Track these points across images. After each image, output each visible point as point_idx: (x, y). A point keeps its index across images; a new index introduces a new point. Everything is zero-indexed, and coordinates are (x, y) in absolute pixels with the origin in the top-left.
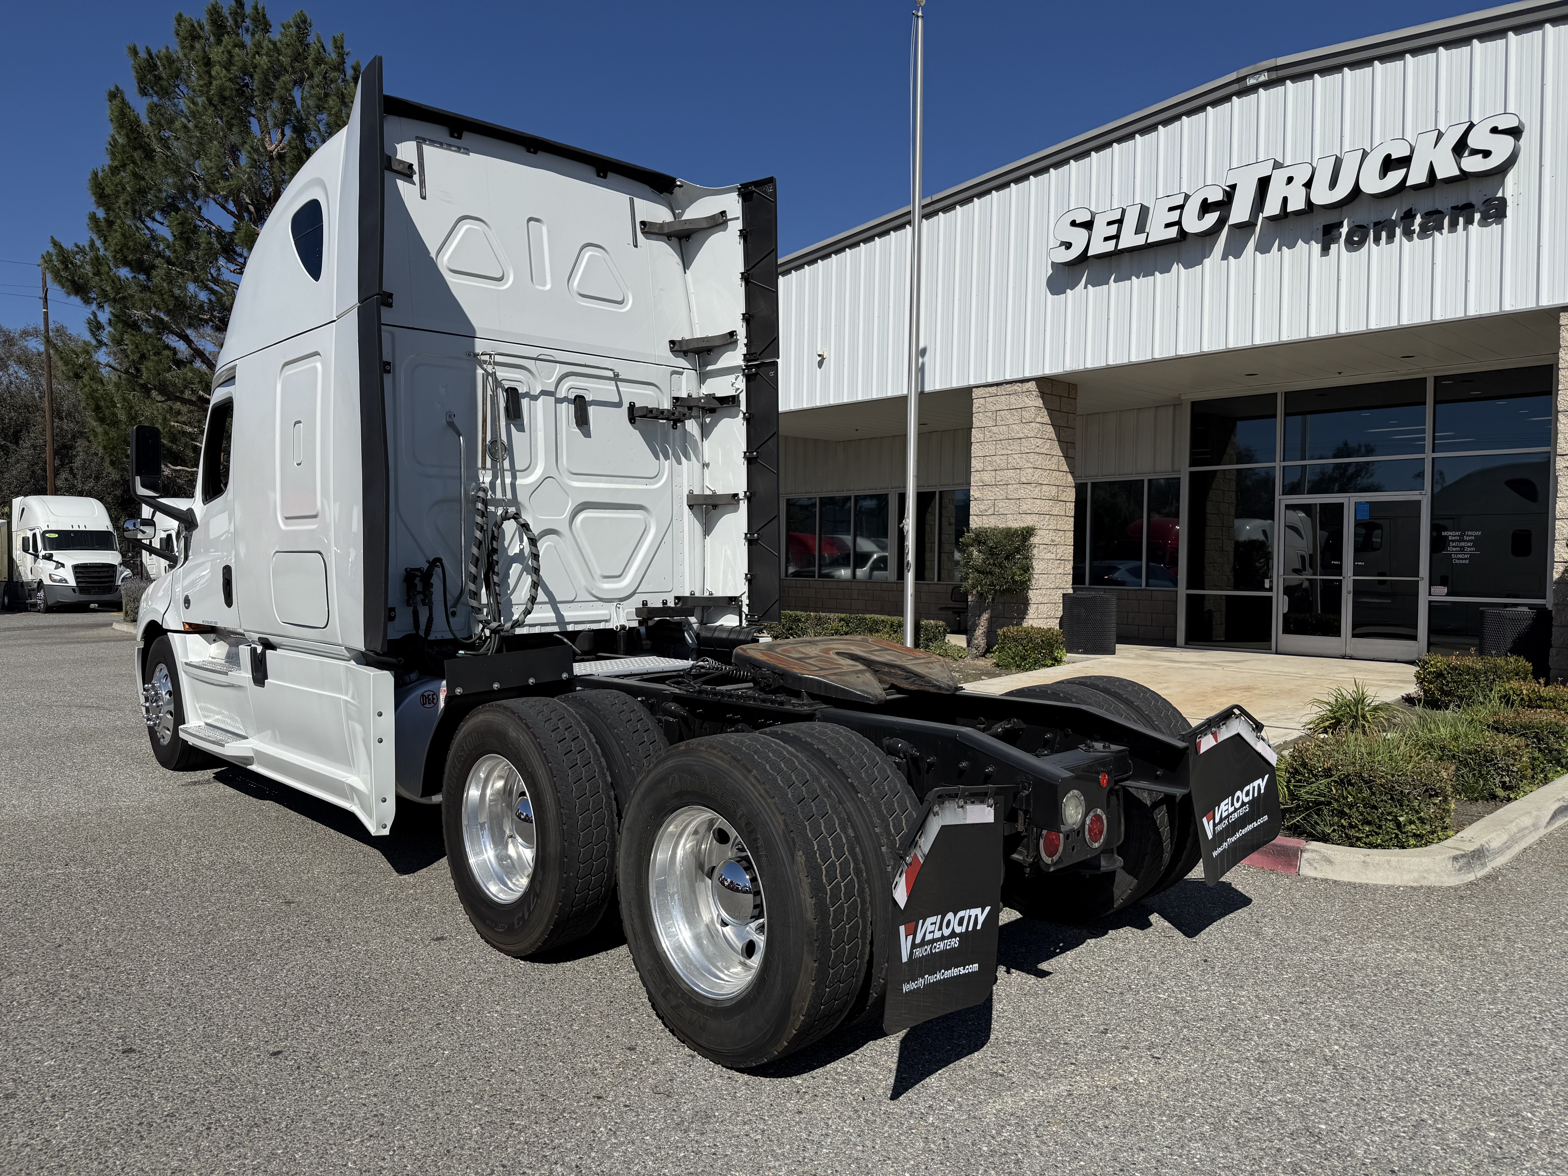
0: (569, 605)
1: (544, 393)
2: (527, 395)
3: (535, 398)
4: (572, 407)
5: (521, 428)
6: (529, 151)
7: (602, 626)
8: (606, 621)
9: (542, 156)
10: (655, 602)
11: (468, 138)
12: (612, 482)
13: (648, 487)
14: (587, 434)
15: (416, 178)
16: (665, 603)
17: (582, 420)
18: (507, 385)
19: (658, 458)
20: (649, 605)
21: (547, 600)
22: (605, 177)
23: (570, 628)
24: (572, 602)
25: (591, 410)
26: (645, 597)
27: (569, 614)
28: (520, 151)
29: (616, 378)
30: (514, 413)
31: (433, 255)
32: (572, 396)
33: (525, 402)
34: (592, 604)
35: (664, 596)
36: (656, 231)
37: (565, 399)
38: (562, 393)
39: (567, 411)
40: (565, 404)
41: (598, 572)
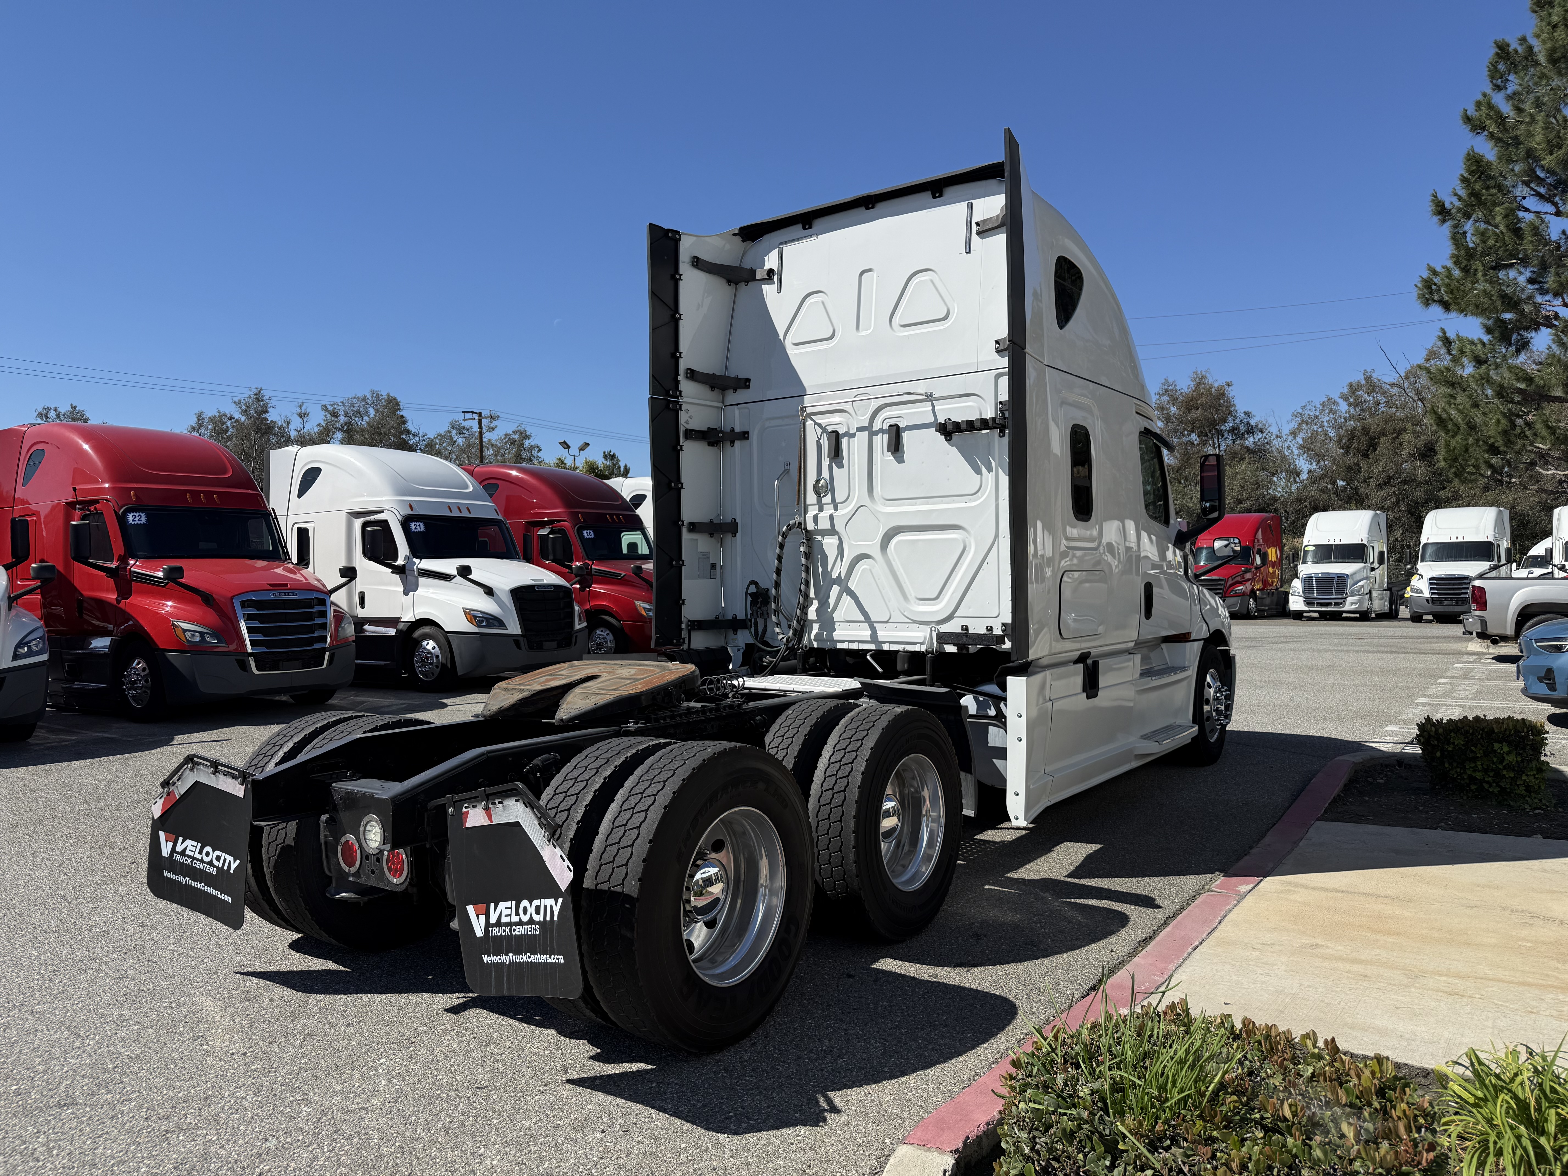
0: (885, 625)
1: (860, 429)
2: (847, 434)
3: (853, 436)
4: (886, 436)
5: (840, 466)
6: (867, 208)
7: (917, 648)
8: (921, 644)
9: (881, 207)
10: (978, 628)
11: (818, 224)
12: (927, 504)
13: (969, 505)
14: (900, 460)
15: (776, 278)
16: (990, 629)
17: (896, 446)
18: (830, 429)
19: (978, 471)
20: (971, 631)
21: (862, 619)
22: (941, 196)
23: (886, 647)
24: (887, 622)
25: (906, 436)
26: (965, 622)
27: (883, 634)
28: (861, 212)
29: (930, 398)
30: (836, 453)
31: (782, 337)
32: (886, 427)
33: (844, 441)
34: (907, 625)
35: (989, 622)
36: (991, 226)
37: (881, 431)
38: (877, 426)
39: (881, 442)
40: (881, 435)
41: (912, 593)
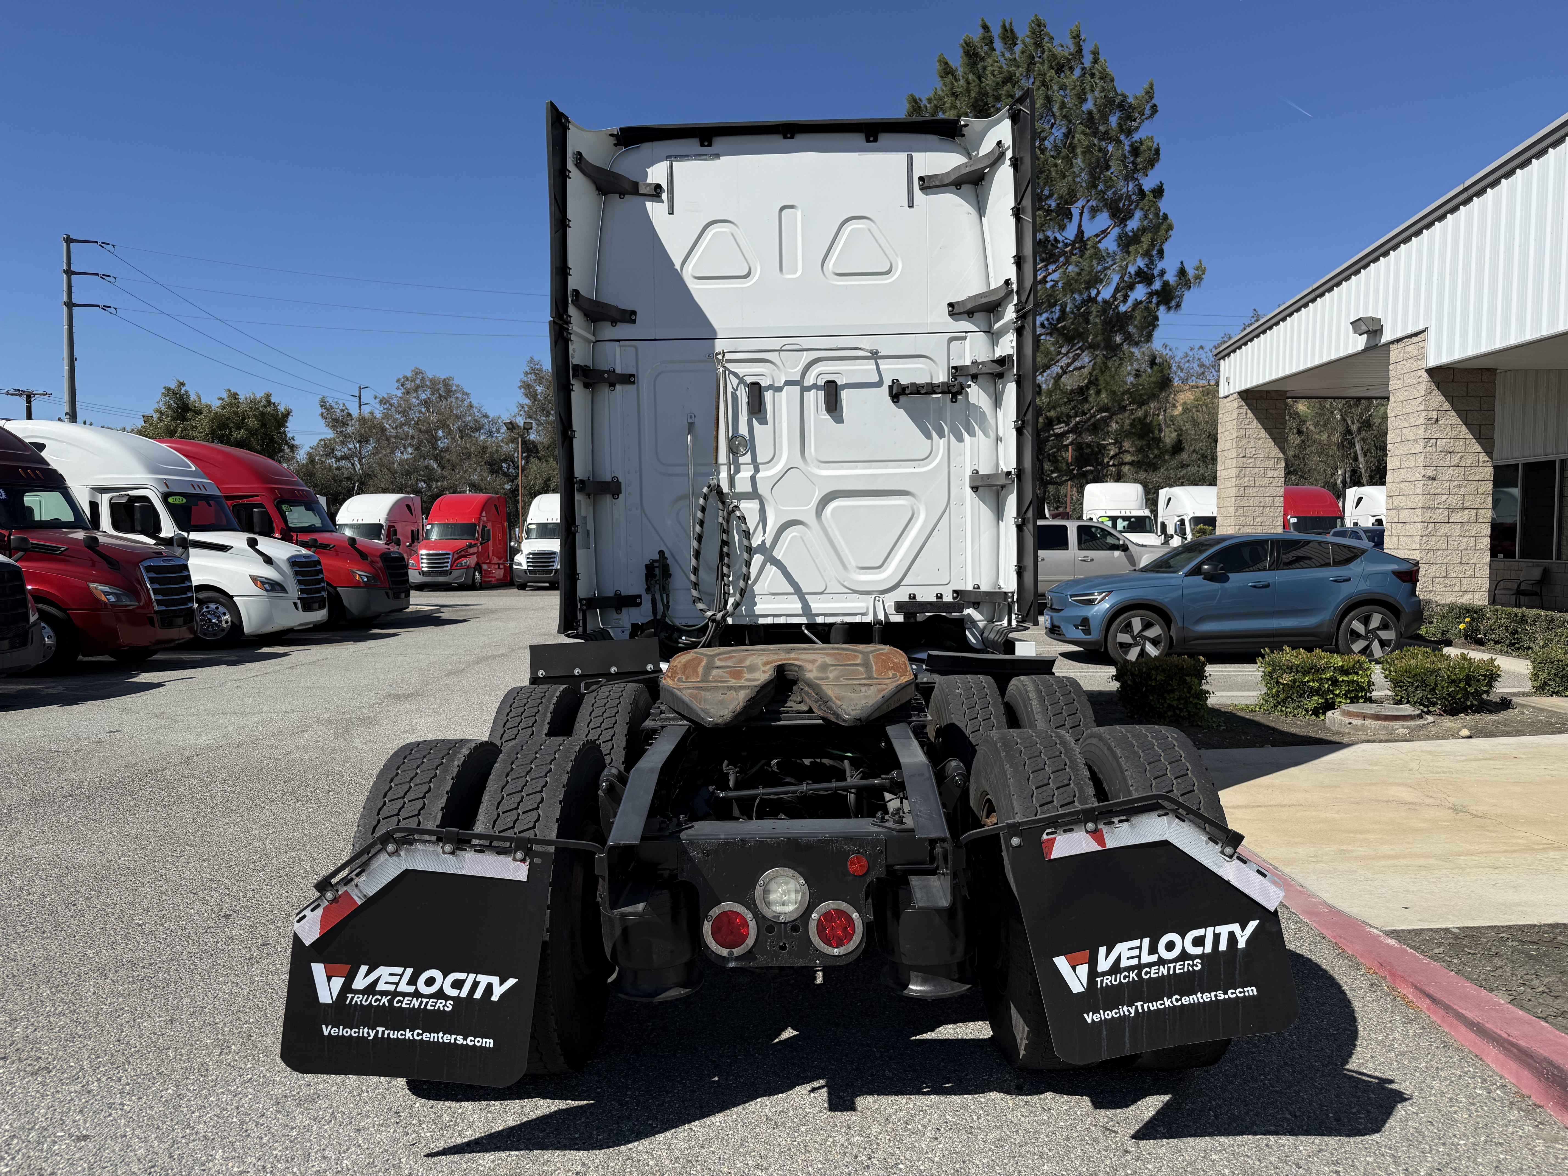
0: (819, 596)
1: (788, 383)
2: (770, 387)
3: (779, 389)
4: (821, 394)
5: (763, 421)
6: (785, 138)
7: (857, 619)
8: (863, 614)
9: (800, 139)
10: (927, 596)
11: (719, 143)
12: (870, 468)
13: (917, 470)
14: (839, 419)
15: (664, 196)
16: (940, 596)
17: (833, 405)
18: (749, 380)
19: (929, 436)
20: (919, 599)
21: (792, 590)
22: (875, 140)
23: (820, 620)
24: (822, 593)
25: (844, 394)
26: (912, 590)
27: (816, 605)
28: (777, 140)
29: (875, 355)
30: (757, 407)
31: (678, 266)
32: (821, 382)
33: (768, 395)
34: (845, 596)
35: (939, 590)
37: (815, 386)
38: (810, 380)
39: (815, 398)
40: (813, 392)
41: (852, 562)
